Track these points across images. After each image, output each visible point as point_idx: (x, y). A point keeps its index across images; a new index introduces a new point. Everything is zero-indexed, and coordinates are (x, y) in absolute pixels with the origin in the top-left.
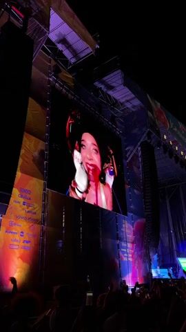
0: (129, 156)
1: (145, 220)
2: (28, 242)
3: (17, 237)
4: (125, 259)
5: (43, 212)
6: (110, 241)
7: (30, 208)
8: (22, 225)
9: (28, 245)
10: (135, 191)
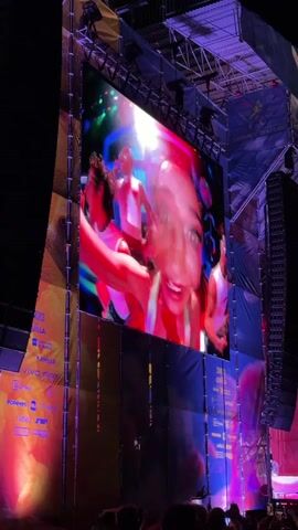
0: (238, 208)
1: (264, 363)
2: (43, 422)
3: (26, 411)
4: (219, 455)
5: (67, 359)
6: (188, 416)
7: (45, 351)
8: (33, 387)
9: (44, 427)
10: (246, 295)
